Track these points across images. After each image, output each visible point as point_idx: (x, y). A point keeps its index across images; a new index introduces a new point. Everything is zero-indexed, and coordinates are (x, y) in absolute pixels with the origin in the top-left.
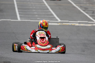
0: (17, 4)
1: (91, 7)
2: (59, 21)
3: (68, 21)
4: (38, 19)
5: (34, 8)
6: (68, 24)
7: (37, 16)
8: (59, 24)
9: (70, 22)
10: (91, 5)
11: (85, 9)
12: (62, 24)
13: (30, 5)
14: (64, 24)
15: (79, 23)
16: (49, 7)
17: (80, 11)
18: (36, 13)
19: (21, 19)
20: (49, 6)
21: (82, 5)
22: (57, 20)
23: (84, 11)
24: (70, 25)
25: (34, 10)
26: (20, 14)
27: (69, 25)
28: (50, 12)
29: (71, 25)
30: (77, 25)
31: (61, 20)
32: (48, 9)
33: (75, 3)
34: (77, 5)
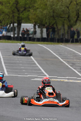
0: (3, 57)
1: (79, 62)
2: (48, 76)
3: (56, 77)
4: (26, 74)
5: (21, 62)
7: (24, 71)
10: (78, 60)
11: (73, 65)
13: (16, 59)
15: (68, 79)
16: (36, 62)
17: (68, 66)
19: (8, 74)
20: (36, 60)
21: (68, 60)
22: (45, 76)
23: (71, 66)
25: (21, 65)
26: (6, 68)
28: (38, 67)
30: (66, 81)
31: (49, 76)
32: (35, 64)
33: (62, 58)
34: (64, 60)
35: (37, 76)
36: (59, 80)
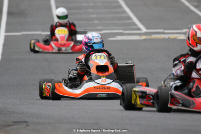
2: (144, 30)
3: (162, 31)
4: (99, 28)
5: (92, 4)
6: (163, 36)
7: (96, 22)
8: (144, 37)
9: (166, 31)
11: (200, 4)
12: (149, 37)
14: (154, 36)
17: (188, 8)
18: (95, 16)
22: (139, 29)
23: (196, 7)
24: (167, 38)
25: (91, 10)
27: (164, 39)
28: (125, 12)
29: (169, 39)
30: (182, 37)
31: (147, 28)
32: (121, 7)
35: (121, 31)
36: (166, 36)
